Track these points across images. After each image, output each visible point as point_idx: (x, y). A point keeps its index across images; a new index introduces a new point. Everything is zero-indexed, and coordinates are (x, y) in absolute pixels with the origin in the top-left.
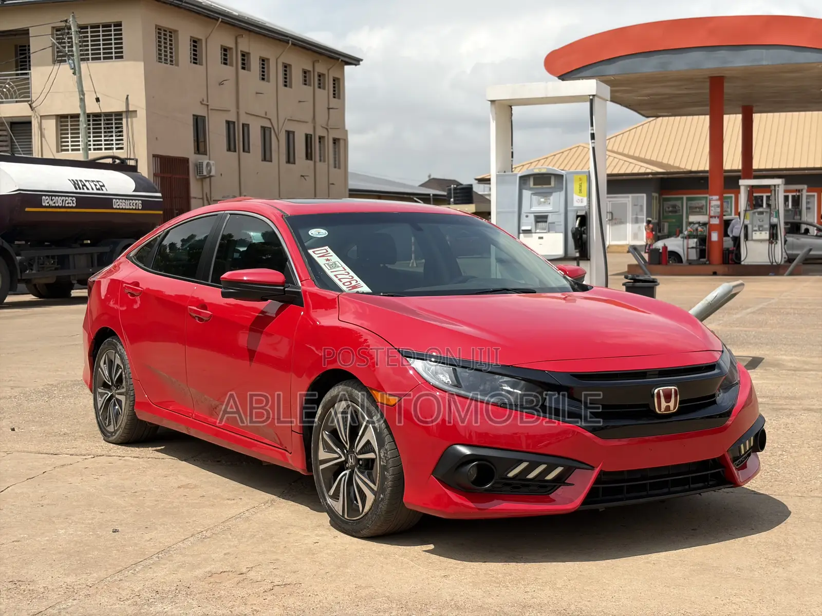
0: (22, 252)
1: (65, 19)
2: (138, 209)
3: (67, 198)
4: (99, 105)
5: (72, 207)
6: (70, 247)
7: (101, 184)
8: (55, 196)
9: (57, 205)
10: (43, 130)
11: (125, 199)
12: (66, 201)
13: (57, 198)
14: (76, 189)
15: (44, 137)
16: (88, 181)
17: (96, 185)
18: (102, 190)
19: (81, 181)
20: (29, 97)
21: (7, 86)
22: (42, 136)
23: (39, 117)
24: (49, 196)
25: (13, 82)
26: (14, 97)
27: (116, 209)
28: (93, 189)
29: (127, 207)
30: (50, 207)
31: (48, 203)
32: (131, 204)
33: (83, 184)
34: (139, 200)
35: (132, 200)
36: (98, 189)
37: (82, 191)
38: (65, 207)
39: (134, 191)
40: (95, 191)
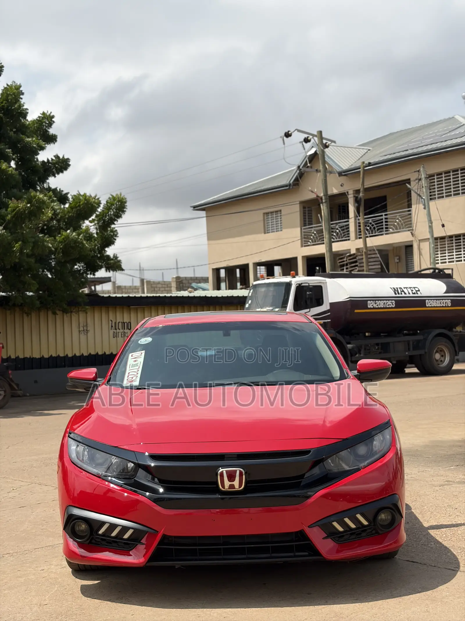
0: (352, 342)
1: (418, 170)
2: (448, 306)
3: (388, 301)
4: (444, 229)
5: (392, 308)
6: (395, 337)
7: (417, 289)
8: (378, 300)
9: (379, 307)
10: (421, 250)
11: (437, 300)
12: (386, 303)
13: (380, 301)
14: (396, 294)
15: (422, 255)
16: (406, 288)
17: (412, 291)
18: (417, 293)
19: (400, 288)
20: (411, 227)
21: (397, 221)
22: (420, 254)
23: (418, 241)
24: (373, 300)
25: (401, 218)
26: (401, 228)
27: (429, 307)
28: (409, 293)
29: (438, 305)
30: (374, 308)
31: (372, 305)
32: (442, 303)
33: (401, 290)
34: (448, 299)
35: (442, 300)
36: (414, 293)
37: (400, 295)
38: (386, 308)
39: (445, 293)
40: (411, 295)
